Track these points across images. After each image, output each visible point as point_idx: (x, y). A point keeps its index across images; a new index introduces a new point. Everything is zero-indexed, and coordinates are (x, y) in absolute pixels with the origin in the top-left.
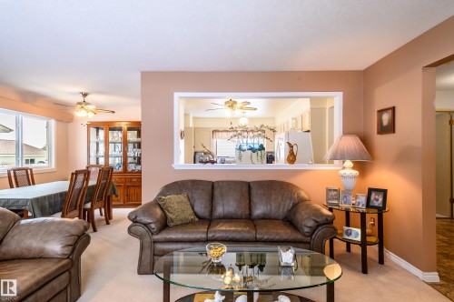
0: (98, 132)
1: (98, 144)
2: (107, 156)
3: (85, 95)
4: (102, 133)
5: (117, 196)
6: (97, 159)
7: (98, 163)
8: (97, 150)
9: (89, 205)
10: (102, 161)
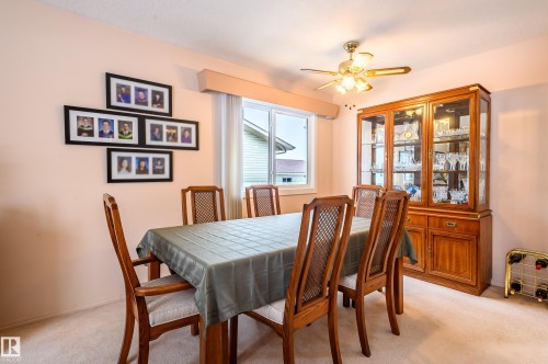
0: (374, 128)
1: (373, 150)
2: (389, 170)
3: (352, 46)
4: (381, 129)
5: (414, 262)
6: (373, 175)
7: (373, 182)
8: (373, 161)
9: (351, 282)
10: (380, 180)
